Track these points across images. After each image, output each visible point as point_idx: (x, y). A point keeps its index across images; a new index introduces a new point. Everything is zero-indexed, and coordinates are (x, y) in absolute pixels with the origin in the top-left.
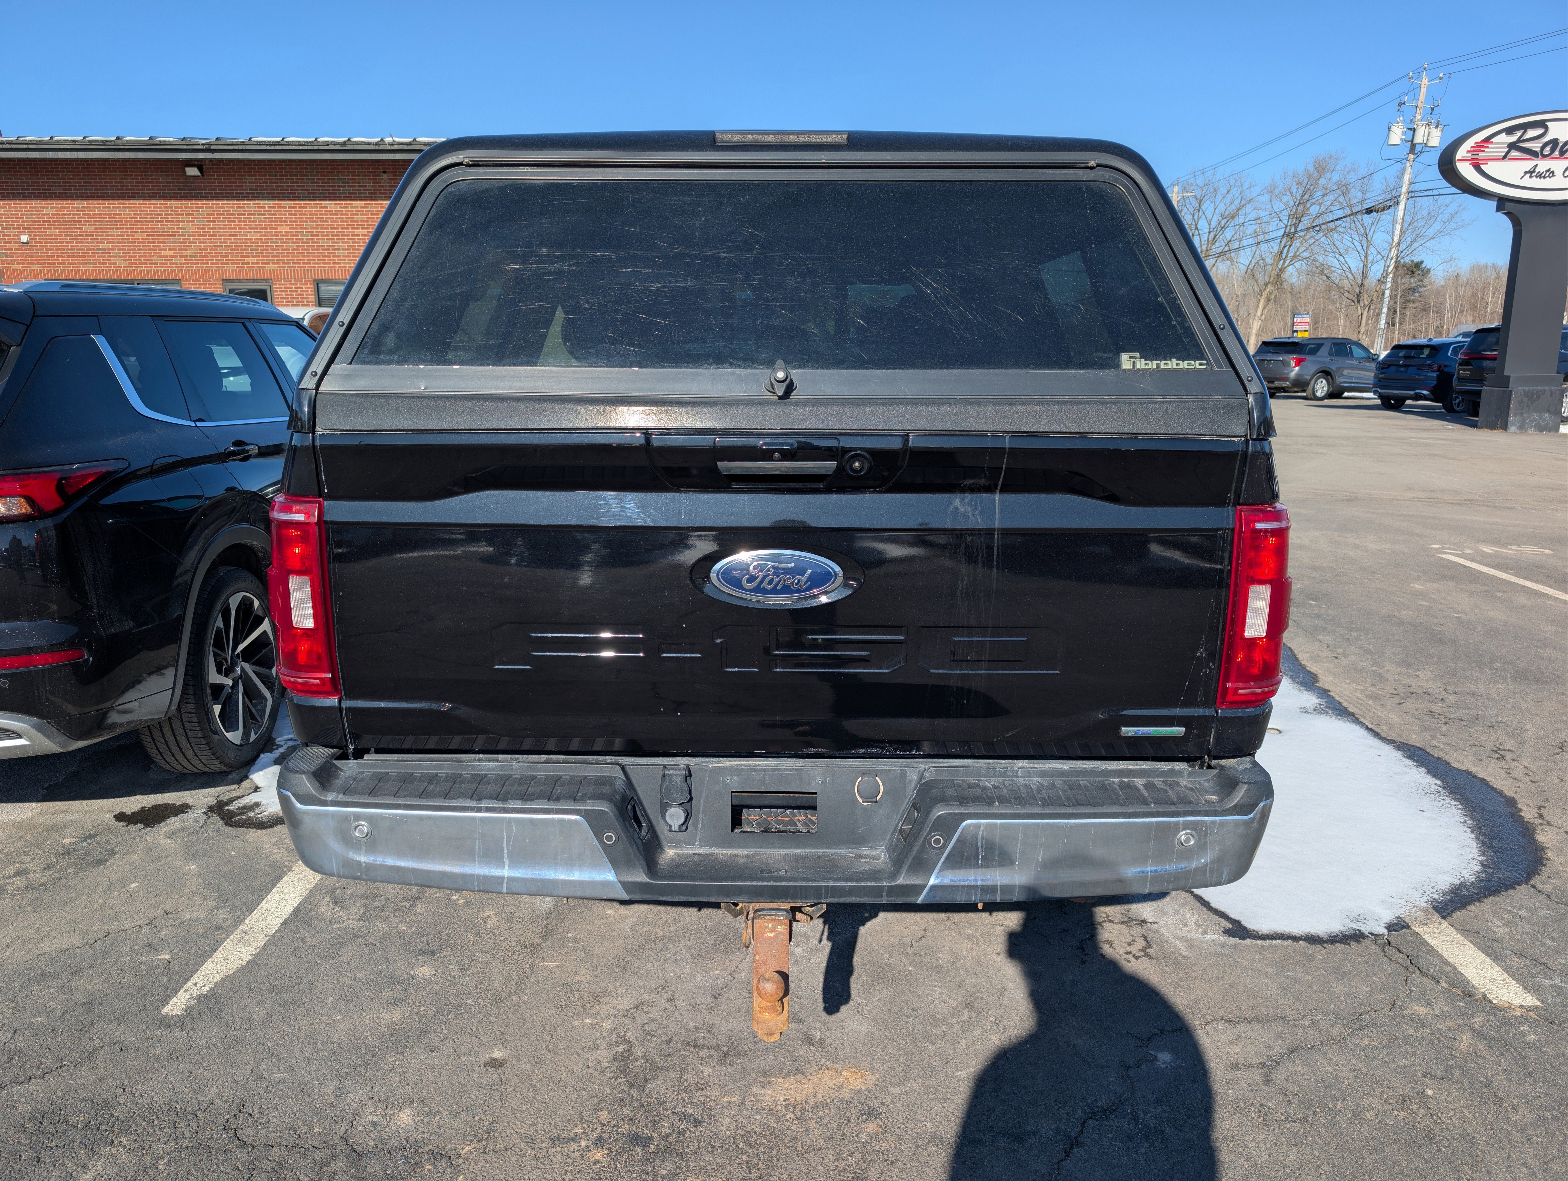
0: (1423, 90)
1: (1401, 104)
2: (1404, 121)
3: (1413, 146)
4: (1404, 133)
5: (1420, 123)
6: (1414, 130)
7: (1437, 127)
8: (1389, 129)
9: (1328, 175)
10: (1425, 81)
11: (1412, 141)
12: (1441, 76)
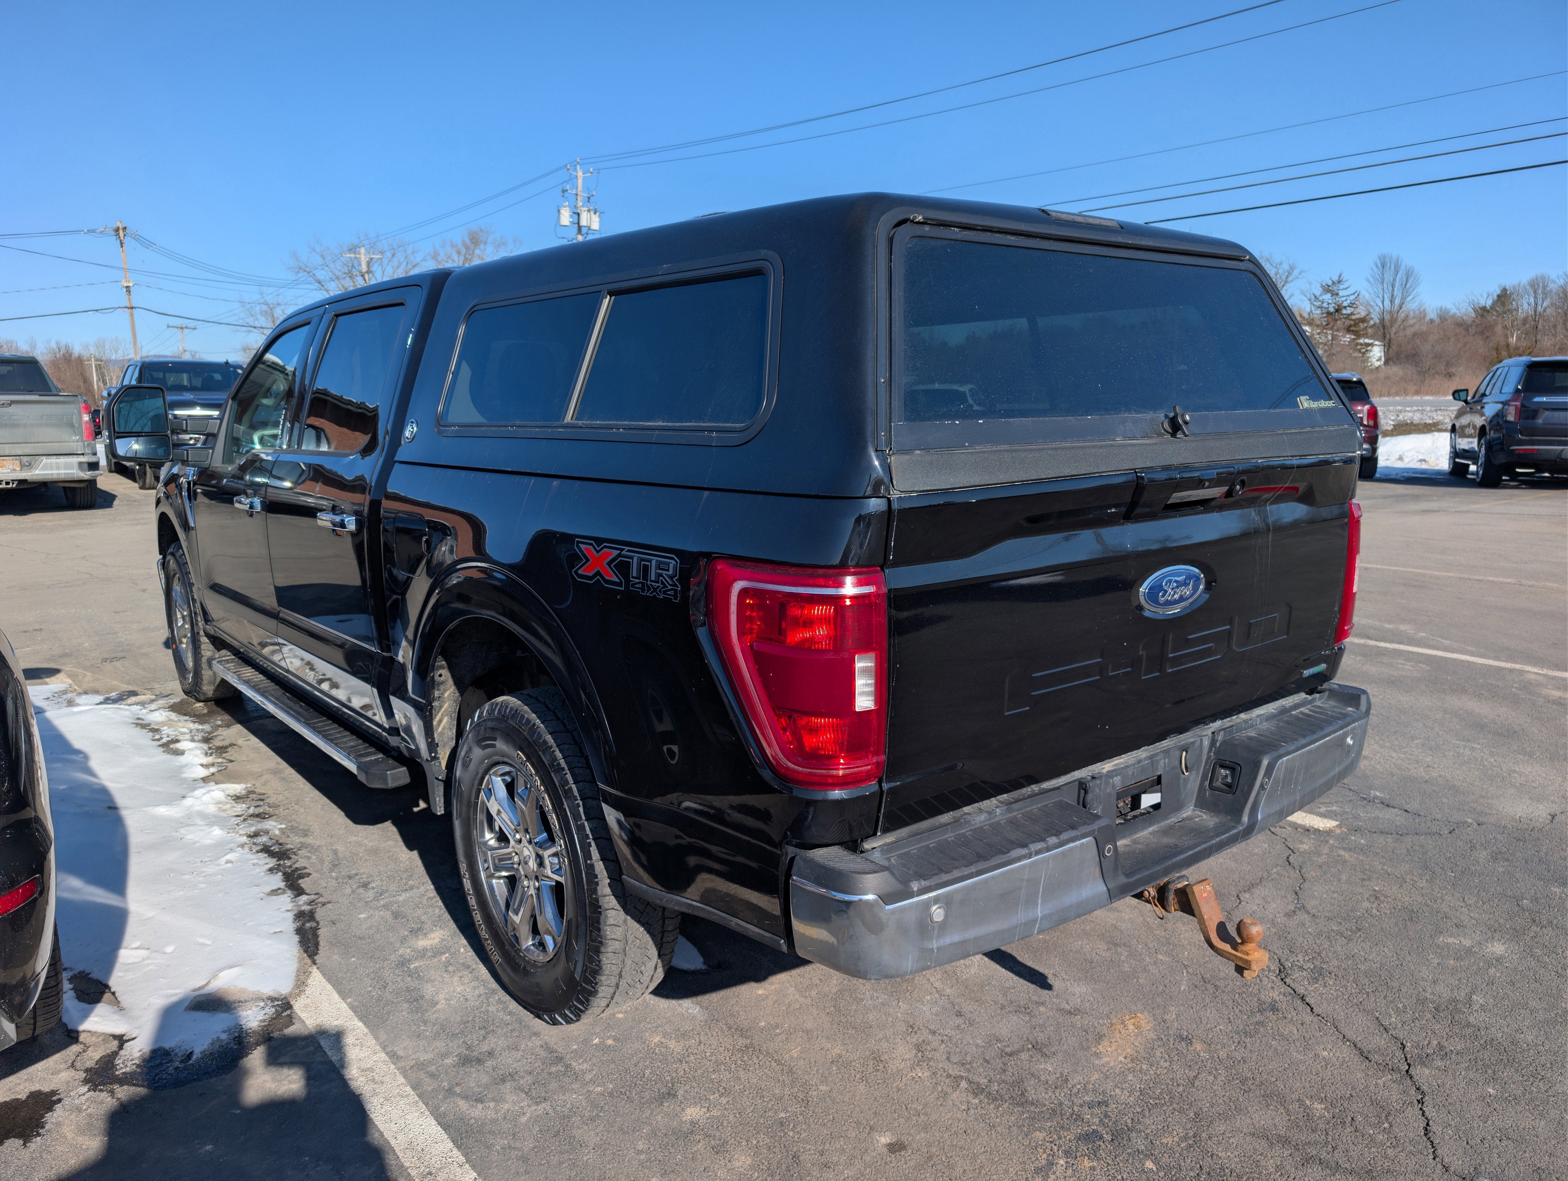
0: (580, 181)
1: (564, 191)
2: (569, 206)
3: (580, 228)
4: (571, 216)
5: (583, 209)
6: (578, 214)
7: (595, 213)
8: (559, 211)
9: (482, 246)
10: (580, 174)
11: (578, 223)
12: (591, 170)
